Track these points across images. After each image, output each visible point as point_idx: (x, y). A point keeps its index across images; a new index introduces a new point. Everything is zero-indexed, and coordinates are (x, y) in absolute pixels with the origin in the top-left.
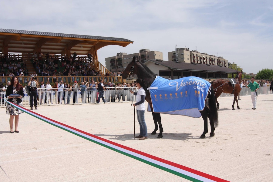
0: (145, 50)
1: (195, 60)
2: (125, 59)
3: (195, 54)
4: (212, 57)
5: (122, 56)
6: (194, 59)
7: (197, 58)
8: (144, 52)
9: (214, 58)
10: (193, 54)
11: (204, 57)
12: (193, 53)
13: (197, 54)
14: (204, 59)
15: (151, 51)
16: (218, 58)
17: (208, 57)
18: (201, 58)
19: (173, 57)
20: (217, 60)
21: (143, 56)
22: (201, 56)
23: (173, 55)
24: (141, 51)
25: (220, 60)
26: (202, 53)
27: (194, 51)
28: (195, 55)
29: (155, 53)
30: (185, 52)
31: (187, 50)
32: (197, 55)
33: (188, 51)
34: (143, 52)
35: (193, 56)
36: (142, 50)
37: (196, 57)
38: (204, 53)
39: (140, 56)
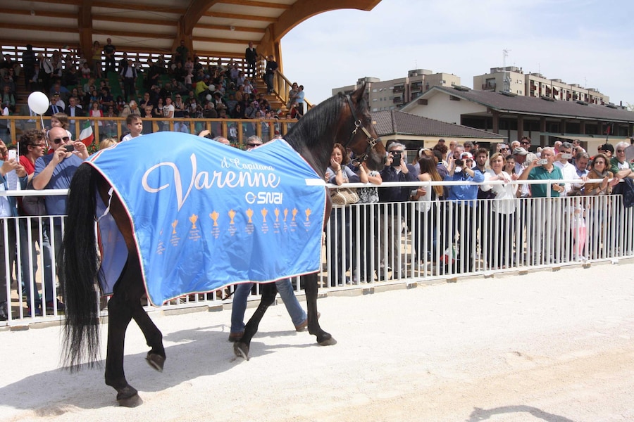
0: (420, 70)
1: (535, 95)
2: (375, 91)
3: (537, 80)
4: (574, 89)
5: (370, 84)
6: (532, 94)
7: (540, 89)
8: (418, 75)
9: (578, 91)
10: (532, 82)
11: (557, 89)
12: (531, 78)
13: (541, 80)
14: (556, 92)
15: (433, 73)
16: (587, 92)
17: (566, 88)
18: (548, 91)
19: (485, 86)
20: (586, 95)
21: (416, 83)
22: (549, 86)
23: (485, 83)
24: (412, 73)
25: (591, 96)
26: (552, 80)
27: (534, 75)
28: (536, 84)
29: (444, 79)
30: (513, 75)
31: (517, 71)
32: (540, 83)
33: (520, 75)
34: (416, 74)
35: (530, 86)
36: (414, 72)
37: (538, 88)
38: (555, 80)
39: (408, 85)
